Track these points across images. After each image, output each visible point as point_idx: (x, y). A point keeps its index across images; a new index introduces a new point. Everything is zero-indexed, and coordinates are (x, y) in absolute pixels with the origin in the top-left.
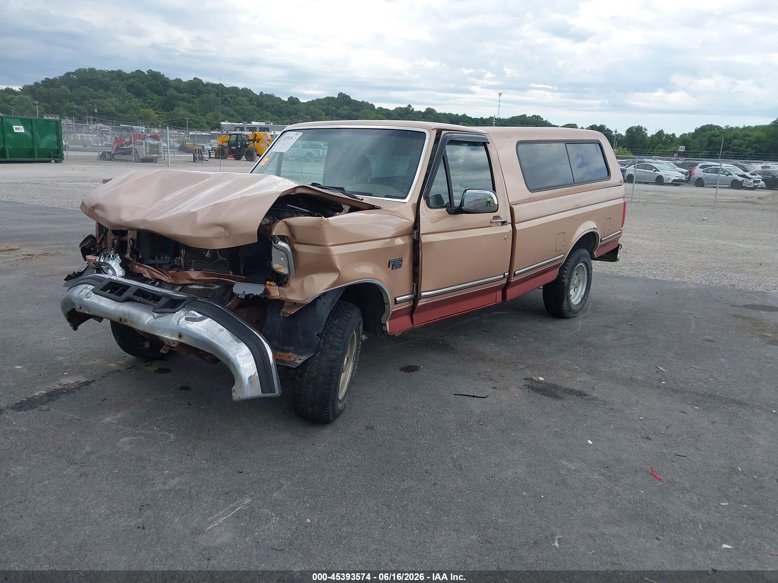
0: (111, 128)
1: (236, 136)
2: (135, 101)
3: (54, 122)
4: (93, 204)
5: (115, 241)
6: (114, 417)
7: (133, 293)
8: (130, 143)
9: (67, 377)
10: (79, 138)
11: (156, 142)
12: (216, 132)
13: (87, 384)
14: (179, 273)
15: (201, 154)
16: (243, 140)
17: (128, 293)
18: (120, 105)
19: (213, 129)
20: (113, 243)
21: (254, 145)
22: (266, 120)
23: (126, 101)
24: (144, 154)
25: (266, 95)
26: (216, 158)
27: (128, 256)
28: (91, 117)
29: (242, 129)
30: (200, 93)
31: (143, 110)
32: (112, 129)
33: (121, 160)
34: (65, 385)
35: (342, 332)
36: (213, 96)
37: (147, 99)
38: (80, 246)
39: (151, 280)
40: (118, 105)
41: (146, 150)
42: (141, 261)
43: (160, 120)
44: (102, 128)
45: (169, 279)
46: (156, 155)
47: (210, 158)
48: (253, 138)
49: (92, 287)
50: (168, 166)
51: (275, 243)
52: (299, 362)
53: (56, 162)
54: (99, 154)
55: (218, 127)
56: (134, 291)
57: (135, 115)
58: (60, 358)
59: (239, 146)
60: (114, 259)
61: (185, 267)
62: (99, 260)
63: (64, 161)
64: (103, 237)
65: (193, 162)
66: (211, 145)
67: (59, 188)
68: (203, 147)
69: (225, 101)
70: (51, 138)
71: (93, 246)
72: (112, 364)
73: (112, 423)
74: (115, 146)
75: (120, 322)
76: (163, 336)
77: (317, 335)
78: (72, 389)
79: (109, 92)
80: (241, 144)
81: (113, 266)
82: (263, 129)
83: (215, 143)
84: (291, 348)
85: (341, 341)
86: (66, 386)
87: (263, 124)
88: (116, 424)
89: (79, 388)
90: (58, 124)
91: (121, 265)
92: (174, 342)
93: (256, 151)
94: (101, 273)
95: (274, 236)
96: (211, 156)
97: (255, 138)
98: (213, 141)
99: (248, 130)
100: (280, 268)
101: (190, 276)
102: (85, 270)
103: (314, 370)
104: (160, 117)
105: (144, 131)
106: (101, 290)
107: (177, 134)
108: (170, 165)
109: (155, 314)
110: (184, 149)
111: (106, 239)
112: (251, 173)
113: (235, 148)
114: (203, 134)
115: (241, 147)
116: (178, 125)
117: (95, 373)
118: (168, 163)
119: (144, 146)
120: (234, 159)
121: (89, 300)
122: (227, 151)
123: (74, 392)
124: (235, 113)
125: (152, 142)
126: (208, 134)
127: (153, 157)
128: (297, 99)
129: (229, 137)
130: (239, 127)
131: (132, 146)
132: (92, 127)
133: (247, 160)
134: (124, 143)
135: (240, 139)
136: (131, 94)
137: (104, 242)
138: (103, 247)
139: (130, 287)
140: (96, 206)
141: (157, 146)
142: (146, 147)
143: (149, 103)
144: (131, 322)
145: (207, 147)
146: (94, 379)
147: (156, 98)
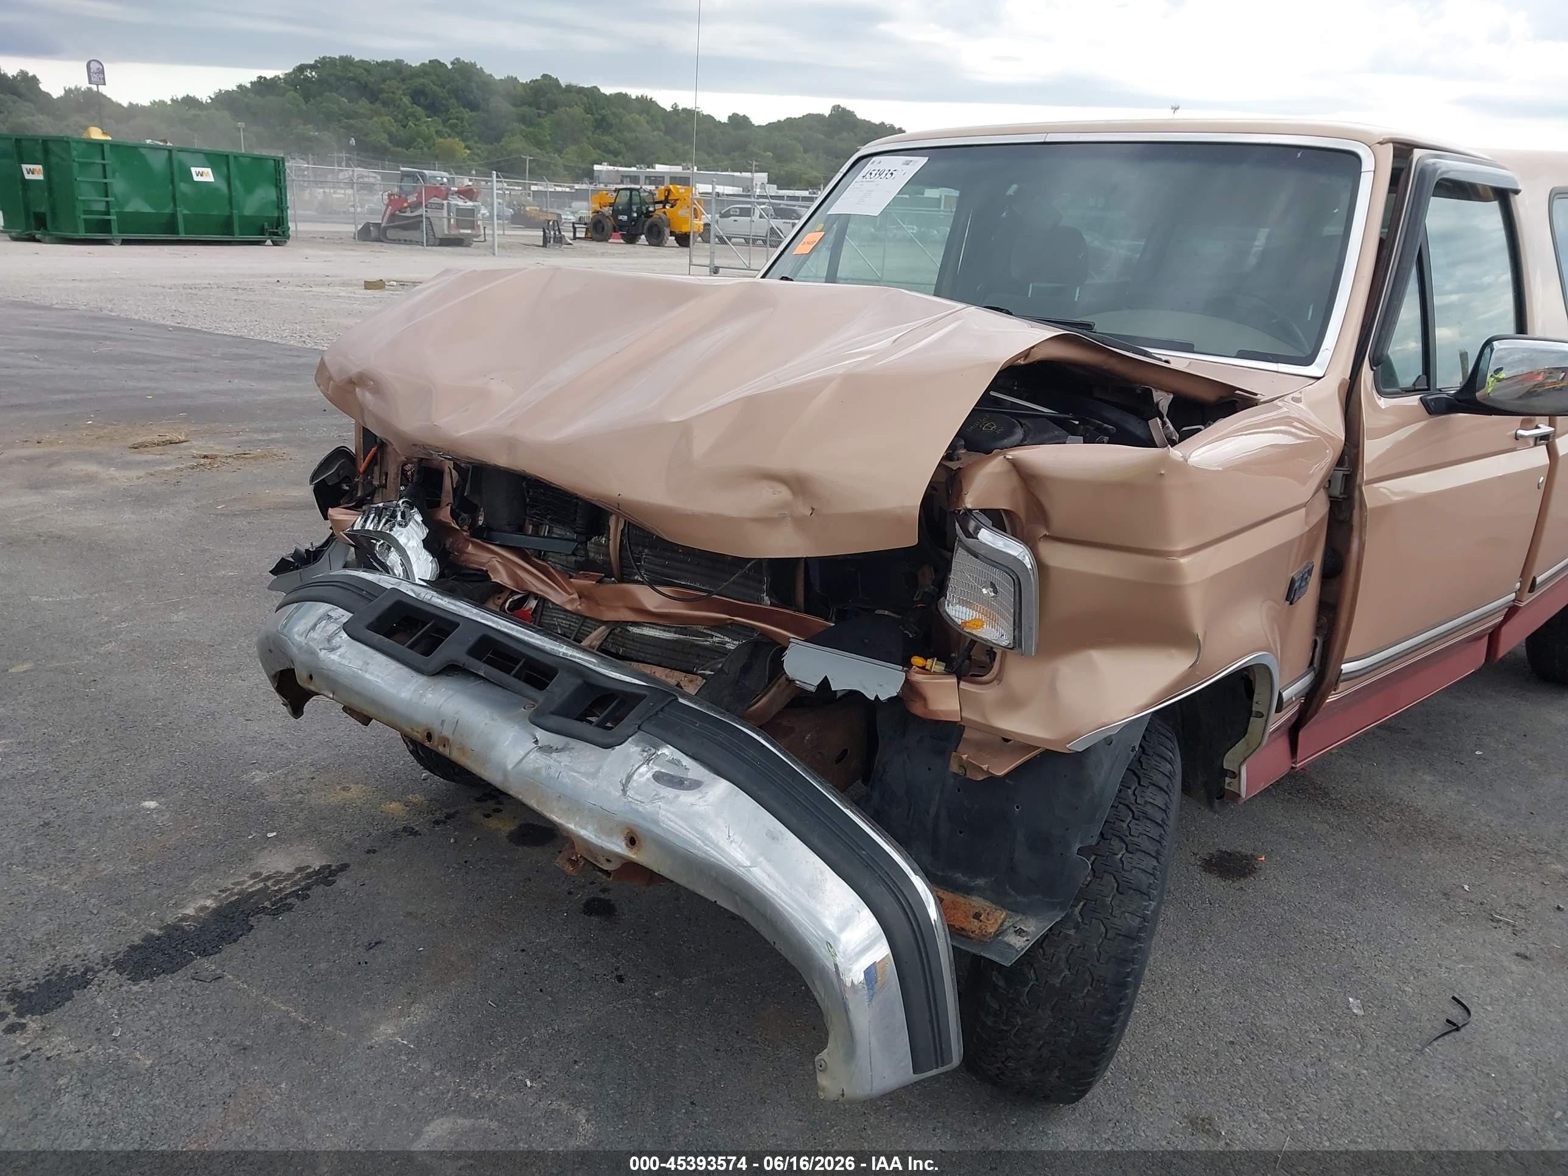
0: (379, 177)
1: (628, 193)
2: (427, 122)
3: (272, 162)
4: (354, 371)
5: (409, 467)
6: (404, 1022)
7: (466, 648)
8: (418, 205)
9: (275, 846)
10: (320, 197)
11: (470, 204)
12: (584, 186)
13: (326, 876)
14: (602, 587)
15: (559, 229)
16: (643, 202)
17: (451, 649)
18: (397, 131)
19: (578, 179)
20: (404, 472)
21: (664, 213)
22: (684, 161)
23: (410, 123)
24: (446, 227)
25: (684, 110)
26: (585, 239)
27: (445, 514)
28: (344, 155)
29: (635, 179)
30: (553, 106)
31: (441, 140)
32: (383, 179)
33: (398, 241)
34: (269, 878)
35: (1154, 832)
36: (578, 111)
37: (449, 119)
38: (312, 480)
39: (513, 593)
40: (393, 130)
41: (449, 220)
42: (483, 535)
43: (473, 160)
44: (362, 177)
45: (572, 601)
46: (469, 231)
47: (575, 238)
48: (663, 198)
49: (345, 616)
50: (494, 254)
51: (969, 535)
52: (1020, 943)
53: (275, 243)
54: (356, 228)
55: (590, 175)
56: (471, 644)
57: (425, 149)
58: (259, 777)
59: (635, 215)
60: (406, 525)
61: (622, 565)
62: (363, 526)
63: (289, 242)
64: (375, 455)
65: (543, 246)
66: (573, 213)
67: (276, 299)
68: (559, 215)
69: (602, 124)
70: (265, 194)
71: (348, 479)
72: (393, 805)
73: (399, 1049)
74: (388, 212)
75: (427, 744)
76: (571, 826)
77: (1080, 851)
78: (287, 896)
79: (378, 105)
80: (639, 211)
81: (402, 540)
82: (676, 180)
83: (584, 210)
84: (980, 882)
85: (1155, 868)
86: (269, 883)
87: (677, 169)
88: (410, 1053)
89: (303, 894)
90: (278, 166)
91: (428, 544)
92: (610, 856)
93: (669, 225)
94: (370, 568)
95: (970, 511)
96: (578, 235)
97: (667, 197)
98: (576, 205)
99: (647, 181)
100: (979, 624)
101: (639, 602)
102: (327, 543)
103: (1063, 965)
104: (475, 154)
105: (445, 180)
106: (369, 627)
107: (507, 189)
108: (496, 253)
109: (540, 734)
110: (521, 219)
111: (382, 458)
112: (763, 277)
113: (625, 218)
114: (559, 189)
115: (639, 216)
116: (509, 168)
117: (348, 838)
118: (492, 247)
119: (445, 213)
120: (622, 241)
121: (334, 657)
122: (609, 224)
123: (290, 908)
124: (623, 150)
125: (460, 203)
126: (568, 190)
127: (463, 234)
128: (745, 119)
129: (615, 195)
130: (630, 177)
131: (422, 211)
132: (346, 173)
133: (651, 244)
134: (405, 205)
135: (636, 199)
136: (419, 109)
137: (377, 469)
138: (376, 483)
139: (457, 625)
140: (360, 380)
141: (472, 212)
142: (449, 214)
143: (453, 127)
144: (462, 749)
145: (568, 217)
146: (347, 860)
147: (466, 116)
